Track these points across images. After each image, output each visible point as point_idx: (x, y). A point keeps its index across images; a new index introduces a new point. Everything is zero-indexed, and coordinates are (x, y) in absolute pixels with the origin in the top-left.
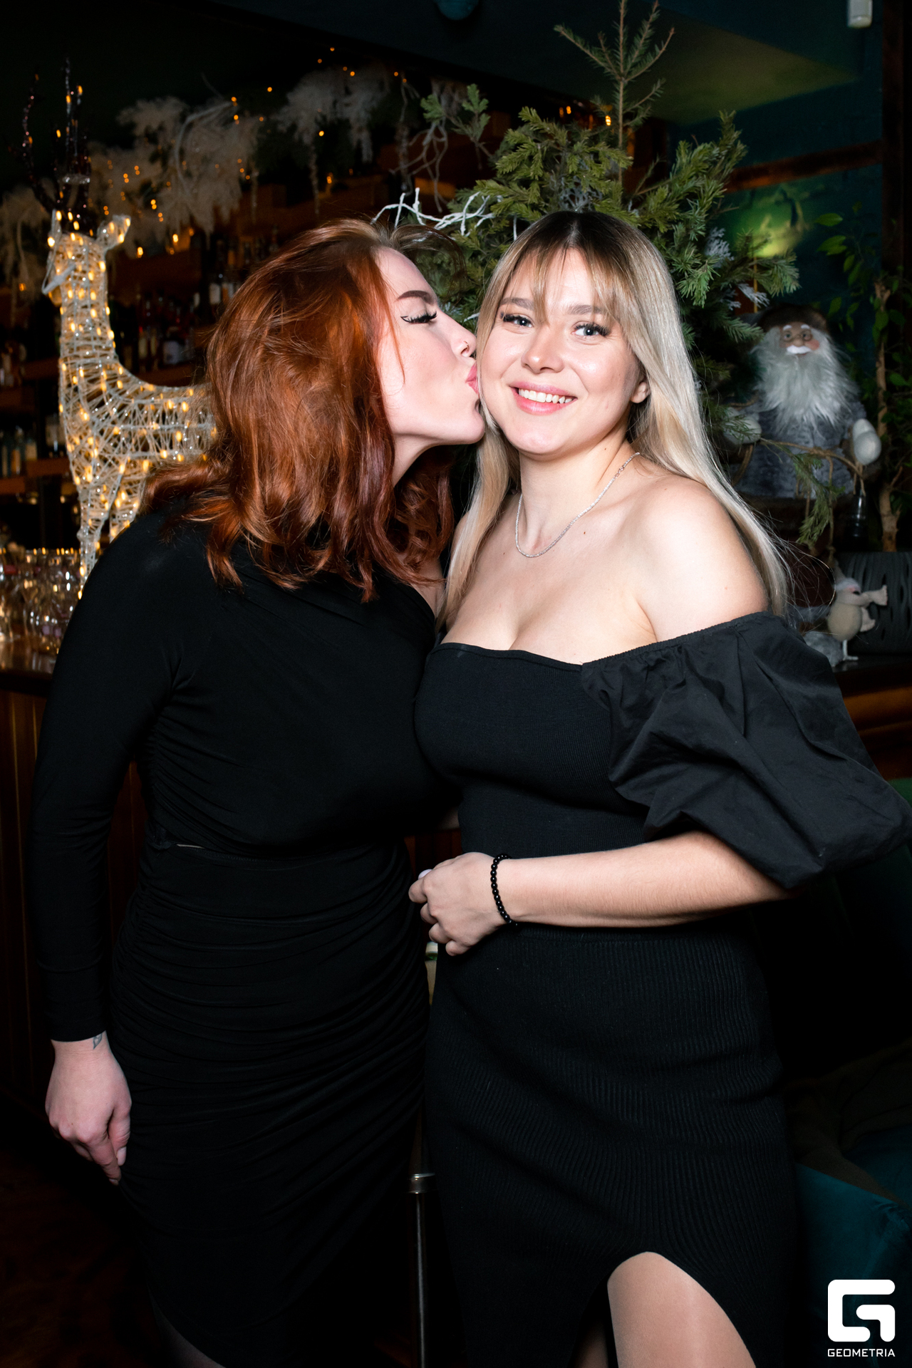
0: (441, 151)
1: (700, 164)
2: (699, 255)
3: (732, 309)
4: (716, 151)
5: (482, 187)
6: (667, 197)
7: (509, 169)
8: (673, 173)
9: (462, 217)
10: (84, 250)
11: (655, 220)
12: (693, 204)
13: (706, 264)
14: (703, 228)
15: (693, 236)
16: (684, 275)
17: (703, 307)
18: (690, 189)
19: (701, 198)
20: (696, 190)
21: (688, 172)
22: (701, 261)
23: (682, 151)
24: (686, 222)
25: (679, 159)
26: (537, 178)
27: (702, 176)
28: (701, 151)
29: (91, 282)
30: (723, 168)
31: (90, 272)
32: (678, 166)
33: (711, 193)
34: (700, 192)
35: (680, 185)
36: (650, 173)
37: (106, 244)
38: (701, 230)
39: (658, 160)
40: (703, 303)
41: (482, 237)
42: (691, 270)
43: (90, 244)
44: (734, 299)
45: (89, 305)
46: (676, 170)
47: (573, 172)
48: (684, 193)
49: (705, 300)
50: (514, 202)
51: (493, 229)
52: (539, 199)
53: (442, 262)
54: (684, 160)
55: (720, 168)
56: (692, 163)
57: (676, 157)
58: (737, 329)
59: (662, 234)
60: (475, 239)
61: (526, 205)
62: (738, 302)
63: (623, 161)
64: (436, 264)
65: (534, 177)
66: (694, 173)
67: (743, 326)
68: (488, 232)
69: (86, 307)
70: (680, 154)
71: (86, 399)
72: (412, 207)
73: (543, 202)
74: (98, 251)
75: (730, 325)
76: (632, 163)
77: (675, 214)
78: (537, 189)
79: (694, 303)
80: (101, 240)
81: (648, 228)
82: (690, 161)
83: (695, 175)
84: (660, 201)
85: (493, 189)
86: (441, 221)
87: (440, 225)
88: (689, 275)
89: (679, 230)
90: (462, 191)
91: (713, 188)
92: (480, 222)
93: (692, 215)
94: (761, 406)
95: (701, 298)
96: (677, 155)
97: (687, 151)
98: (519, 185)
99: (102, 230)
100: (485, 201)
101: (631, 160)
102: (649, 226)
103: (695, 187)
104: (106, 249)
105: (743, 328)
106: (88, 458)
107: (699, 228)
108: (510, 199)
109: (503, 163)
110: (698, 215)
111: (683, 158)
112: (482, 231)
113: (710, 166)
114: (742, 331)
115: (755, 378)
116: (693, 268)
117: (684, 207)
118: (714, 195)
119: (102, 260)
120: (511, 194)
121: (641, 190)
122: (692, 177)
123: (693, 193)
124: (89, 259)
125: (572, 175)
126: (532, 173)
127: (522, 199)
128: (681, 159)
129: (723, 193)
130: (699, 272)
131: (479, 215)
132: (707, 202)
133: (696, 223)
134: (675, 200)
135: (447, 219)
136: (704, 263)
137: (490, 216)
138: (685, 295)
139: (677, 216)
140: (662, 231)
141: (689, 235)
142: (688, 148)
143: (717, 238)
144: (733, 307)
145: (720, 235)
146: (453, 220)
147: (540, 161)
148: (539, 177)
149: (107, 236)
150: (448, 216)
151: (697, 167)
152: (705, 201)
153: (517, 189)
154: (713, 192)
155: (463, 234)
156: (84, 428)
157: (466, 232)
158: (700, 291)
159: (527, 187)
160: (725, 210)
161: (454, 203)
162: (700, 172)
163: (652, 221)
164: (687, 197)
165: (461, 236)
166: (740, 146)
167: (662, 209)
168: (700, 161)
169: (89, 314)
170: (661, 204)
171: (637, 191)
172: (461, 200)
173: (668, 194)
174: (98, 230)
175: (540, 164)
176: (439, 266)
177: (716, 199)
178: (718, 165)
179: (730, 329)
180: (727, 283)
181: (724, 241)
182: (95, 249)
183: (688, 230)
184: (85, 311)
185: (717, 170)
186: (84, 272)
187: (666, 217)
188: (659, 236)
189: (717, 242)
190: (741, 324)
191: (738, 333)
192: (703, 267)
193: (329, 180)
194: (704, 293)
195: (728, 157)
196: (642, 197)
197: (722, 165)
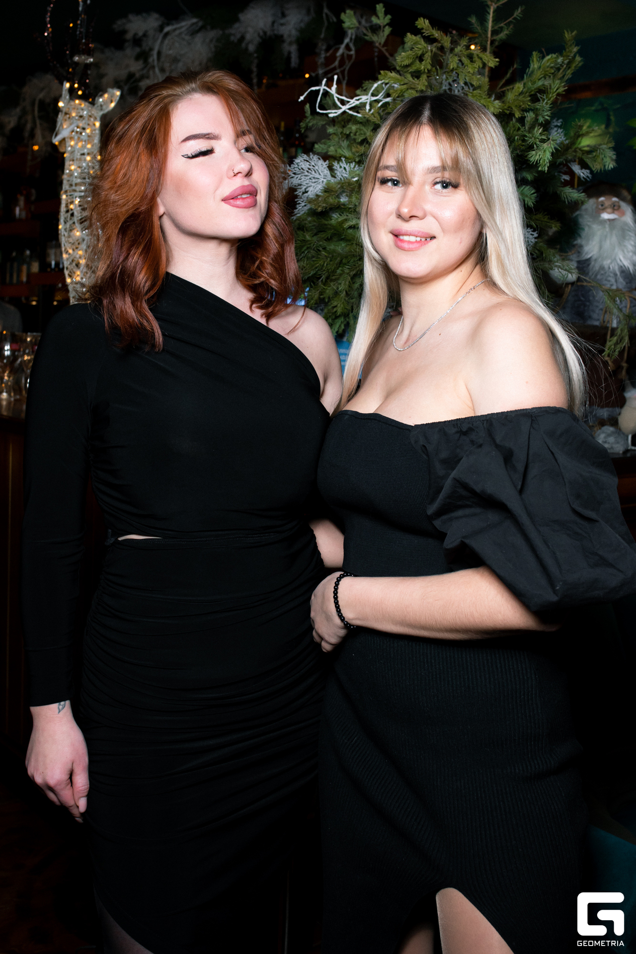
0: (349, 61)
1: (548, 69)
2: (545, 132)
3: (563, 181)
4: (560, 60)
5: (385, 76)
6: (522, 91)
7: (406, 62)
8: (527, 76)
9: (367, 99)
10: (85, 113)
11: (512, 108)
12: (541, 98)
13: (550, 140)
14: (549, 114)
15: (541, 120)
16: (533, 148)
17: (546, 172)
18: (539, 87)
19: (548, 93)
20: (544, 88)
21: (538, 75)
22: (547, 137)
23: (535, 59)
24: (535, 111)
25: (532, 65)
26: (426, 71)
27: (550, 76)
28: (549, 60)
29: (89, 136)
30: (564, 73)
31: (88, 129)
32: (531, 69)
33: (555, 90)
34: (547, 89)
35: (532, 84)
36: (508, 75)
37: (101, 110)
38: (547, 115)
39: (515, 66)
40: (546, 169)
41: (382, 114)
42: (538, 143)
43: (90, 108)
44: (565, 173)
45: (86, 153)
46: (529, 73)
47: (453, 68)
48: (535, 89)
49: (548, 167)
50: (407, 89)
51: (390, 108)
52: (427, 87)
53: (350, 133)
54: (536, 66)
55: (561, 74)
56: (542, 68)
57: (530, 63)
58: (567, 194)
59: (517, 119)
60: (376, 115)
61: (417, 91)
62: (568, 176)
63: (491, 62)
64: (345, 134)
65: (424, 70)
66: (542, 76)
67: (573, 192)
68: (387, 111)
69: (83, 154)
70: (533, 61)
71: (79, 222)
72: (331, 89)
73: (429, 90)
74: (95, 114)
75: (562, 191)
76: (498, 64)
77: (528, 104)
78: (426, 80)
79: (540, 169)
80: (98, 106)
81: (506, 114)
82: (540, 67)
83: (543, 77)
84: (517, 94)
85: (393, 78)
86: (352, 101)
87: (351, 104)
88: (537, 147)
89: (530, 116)
90: (367, 82)
91: (557, 86)
92: (380, 104)
93: (540, 106)
94: (578, 256)
95: (545, 165)
96: (531, 62)
97: (538, 59)
98: (412, 76)
99: (98, 99)
100: (385, 89)
101: (497, 62)
102: (508, 112)
103: (543, 85)
104: (101, 113)
105: (573, 194)
106: (78, 265)
107: (546, 114)
108: (405, 86)
109: (402, 58)
110: (545, 106)
111: (535, 64)
112: (382, 109)
113: (555, 71)
114: (571, 196)
115: (576, 235)
116: (540, 142)
117: (535, 99)
118: (558, 91)
119: (98, 121)
120: (406, 82)
121: (502, 87)
122: (541, 78)
123: (542, 90)
124: (89, 119)
125: (452, 70)
126: (423, 67)
127: (413, 87)
128: (534, 65)
129: (565, 91)
130: (545, 145)
131: (380, 99)
132: (553, 96)
133: (543, 111)
134: (528, 94)
135: (356, 100)
136: (549, 139)
137: (388, 100)
138: (533, 162)
139: (529, 105)
140: (517, 116)
141: (538, 119)
142: (539, 57)
143: (556, 126)
144: (564, 179)
145: (559, 124)
146: (360, 101)
147: (429, 58)
148: (428, 70)
149: (102, 104)
150: (357, 98)
151: (545, 71)
152: (550, 96)
153: (411, 79)
154: (557, 89)
155: (367, 111)
156: (77, 243)
157: (370, 110)
158: (545, 160)
159: (418, 77)
160: (563, 106)
161: (362, 91)
162: (547, 75)
163: (510, 109)
164: (537, 92)
165: (366, 112)
166: (578, 58)
167: (517, 100)
168: (548, 67)
169: (85, 160)
170: (517, 96)
171: (498, 88)
172: (366, 89)
173: (523, 89)
174: (96, 99)
175: (429, 60)
176: (348, 136)
177: (558, 95)
178: (561, 71)
179: (562, 194)
180: (562, 160)
181: (561, 129)
182: (93, 112)
183: (537, 115)
184: (83, 157)
185: (560, 74)
186: (84, 129)
187: (520, 106)
188: (514, 120)
189: (556, 129)
190: (571, 190)
191: (568, 197)
192: (548, 142)
193: (265, 81)
194: (548, 161)
195: (569, 65)
196: (501, 93)
197: (563, 71)
